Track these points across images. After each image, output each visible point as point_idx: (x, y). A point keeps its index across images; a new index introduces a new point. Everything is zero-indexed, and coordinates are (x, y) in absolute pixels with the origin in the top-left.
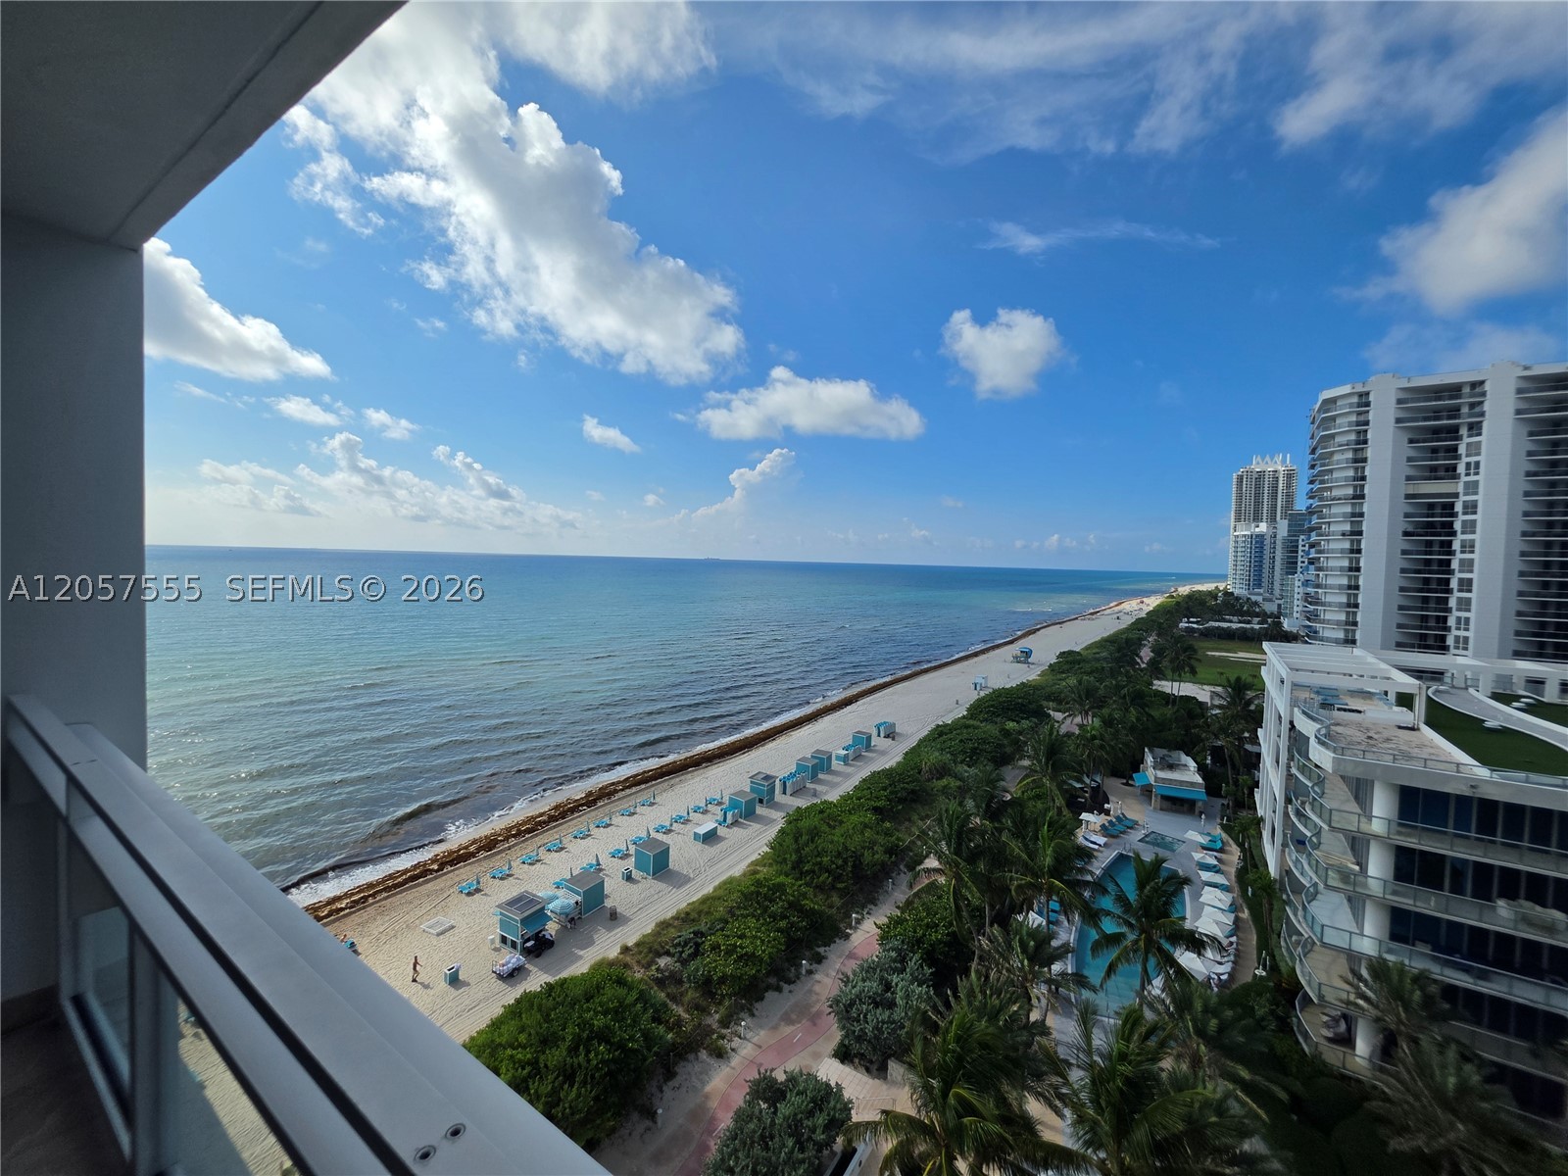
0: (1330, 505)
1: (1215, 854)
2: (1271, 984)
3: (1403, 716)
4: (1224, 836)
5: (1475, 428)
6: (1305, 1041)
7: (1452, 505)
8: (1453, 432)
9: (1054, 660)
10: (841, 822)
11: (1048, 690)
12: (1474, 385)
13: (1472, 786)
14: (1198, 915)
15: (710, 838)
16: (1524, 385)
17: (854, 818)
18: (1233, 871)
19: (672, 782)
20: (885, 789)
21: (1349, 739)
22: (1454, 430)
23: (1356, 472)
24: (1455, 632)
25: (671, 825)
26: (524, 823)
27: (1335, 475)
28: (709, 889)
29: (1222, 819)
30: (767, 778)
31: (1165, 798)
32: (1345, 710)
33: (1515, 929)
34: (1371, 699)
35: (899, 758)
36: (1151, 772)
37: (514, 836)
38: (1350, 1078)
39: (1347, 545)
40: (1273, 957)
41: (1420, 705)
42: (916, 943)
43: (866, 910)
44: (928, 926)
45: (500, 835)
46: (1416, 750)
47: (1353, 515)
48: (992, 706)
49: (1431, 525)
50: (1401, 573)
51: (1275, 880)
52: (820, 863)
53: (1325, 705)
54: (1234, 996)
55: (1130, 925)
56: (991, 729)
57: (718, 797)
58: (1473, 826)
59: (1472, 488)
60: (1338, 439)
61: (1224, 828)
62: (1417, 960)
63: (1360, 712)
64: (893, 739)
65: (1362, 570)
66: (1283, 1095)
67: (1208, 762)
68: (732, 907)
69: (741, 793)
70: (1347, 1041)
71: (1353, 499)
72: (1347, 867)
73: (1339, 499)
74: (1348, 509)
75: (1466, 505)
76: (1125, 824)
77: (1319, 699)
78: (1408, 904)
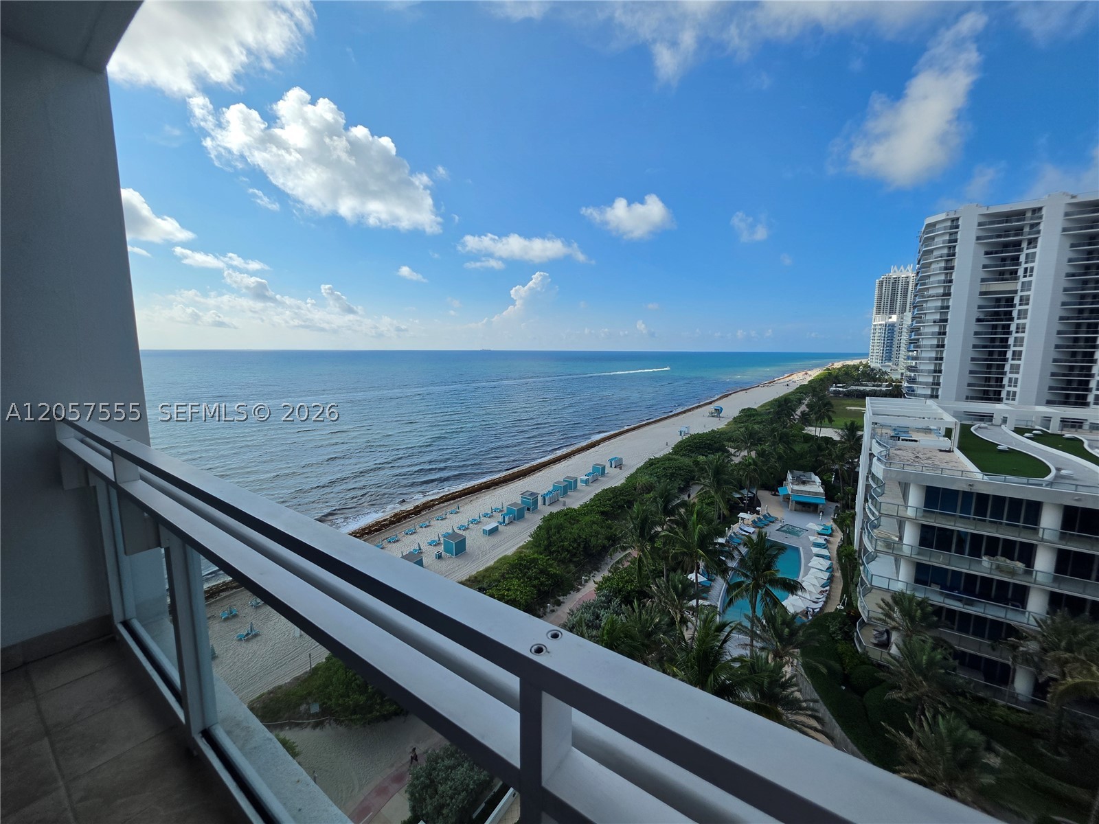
0: (927, 301)
1: (826, 537)
2: (845, 613)
3: (946, 443)
4: (834, 526)
5: (1032, 242)
6: (860, 646)
7: (1012, 299)
8: (1017, 245)
9: (737, 414)
10: (578, 521)
11: (730, 434)
12: (1038, 210)
13: (970, 485)
14: (806, 574)
15: (493, 531)
16: (1070, 209)
17: (587, 518)
18: (835, 547)
19: (472, 498)
20: (609, 500)
21: (902, 458)
23: (946, 277)
24: (1007, 388)
25: (468, 525)
26: (373, 525)
27: (932, 279)
28: (491, 563)
29: (835, 515)
30: (532, 494)
31: (798, 503)
32: (907, 440)
33: (990, 574)
34: (930, 433)
35: (623, 481)
36: (790, 486)
37: (367, 533)
39: (936, 329)
40: (850, 598)
41: (956, 435)
42: (617, 592)
43: (592, 575)
44: (627, 582)
45: (358, 533)
46: (945, 464)
47: (943, 308)
48: (689, 446)
49: (997, 313)
50: (973, 348)
51: (856, 551)
52: (563, 546)
53: (892, 437)
54: (820, 619)
55: (747, 576)
56: (687, 461)
57: (500, 507)
58: (973, 511)
59: (1026, 286)
60: (936, 253)
61: (835, 521)
62: (937, 598)
63: (916, 441)
64: (621, 469)
65: (946, 346)
66: (824, 670)
67: (833, 479)
68: (504, 573)
69: (515, 504)
70: (885, 645)
71: (943, 296)
72: (891, 539)
73: (933, 297)
74: (939, 304)
75: (1021, 299)
76: (770, 520)
77: (893, 434)
78: (925, 560)
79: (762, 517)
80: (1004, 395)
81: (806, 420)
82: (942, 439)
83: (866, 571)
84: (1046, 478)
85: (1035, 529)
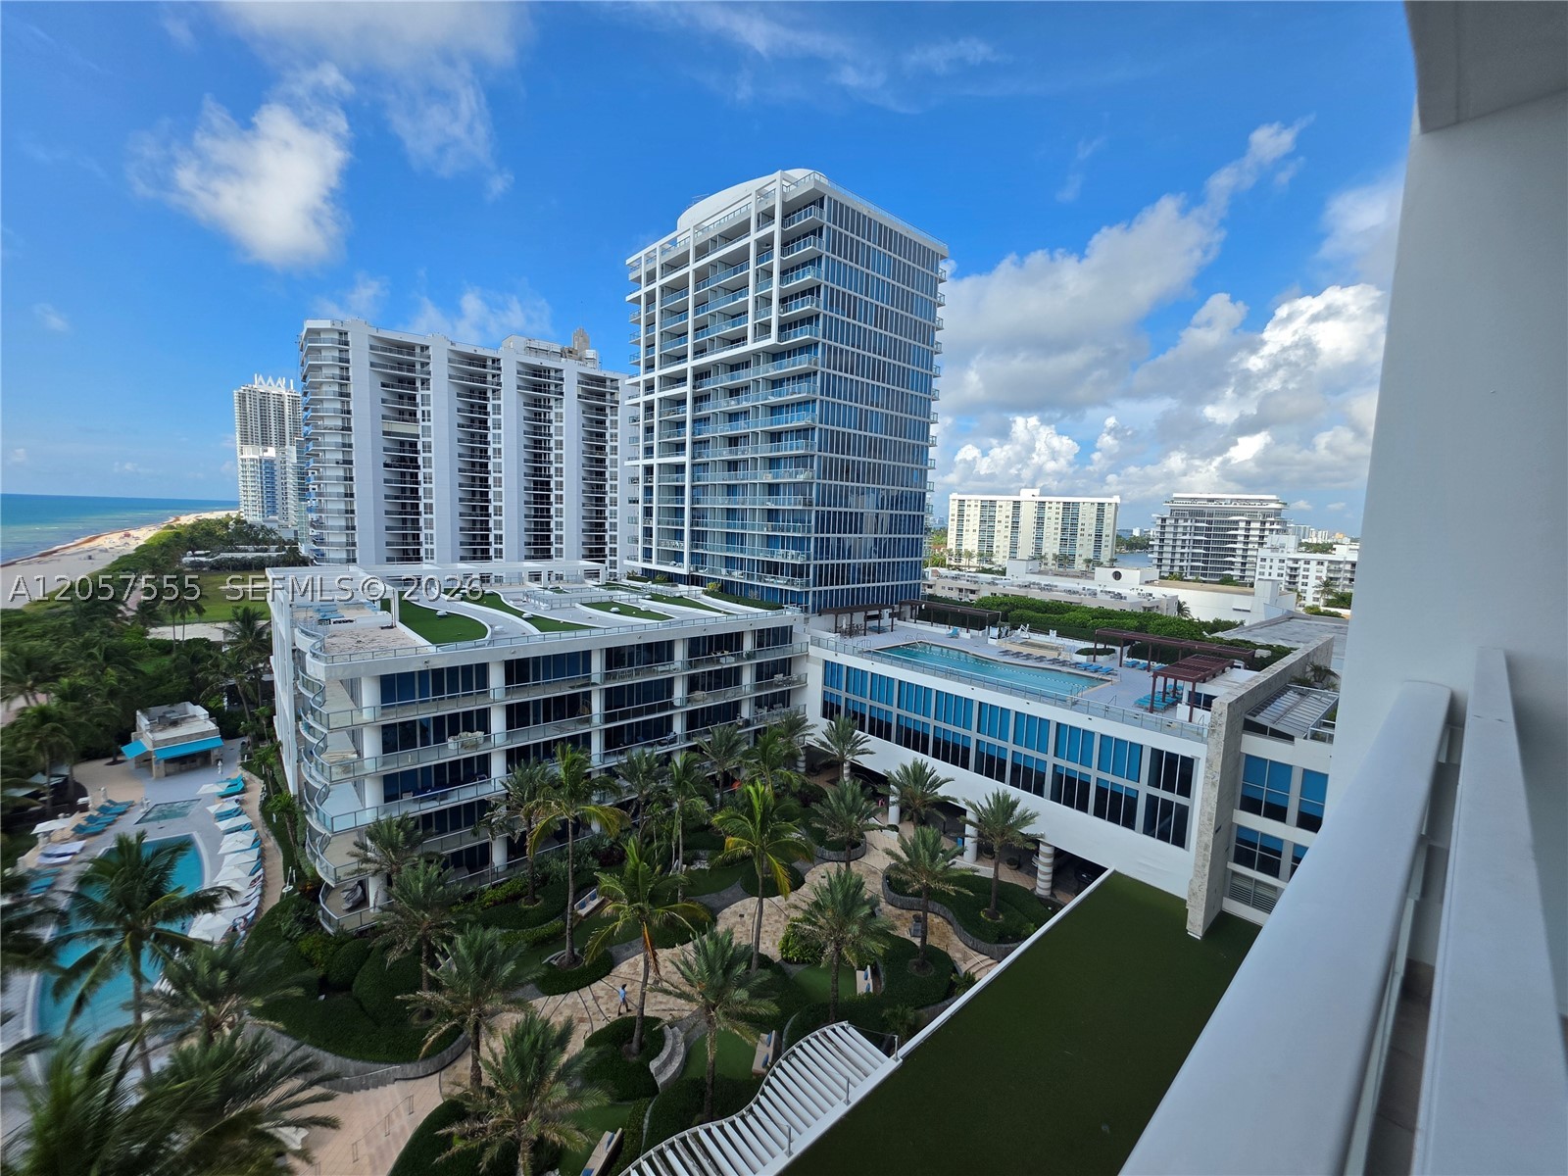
0: (323, 434)
1: (236, 797)
2: (298, 894)
3: (386, 618)
4: (246, 775)
5: (425, 383)
6: (330, 925)
7: (415, 444)
12: (424, 348)
13: (427, 662)
14: (217, 869)
16: (452, 356)
18: (255, 806)
21: (342, 647)
22: (412, 382)
23: (343, 405)
24: (425, 546)
27: (326, 405)
29: (243, 758)
31: (169, 761)
32: (340, 622)
33: (459, 755)
34: (363, 608)
36: (148, 735)
38: (366, 930)
39: (341, 473)
40: (299, 868)
41: (395, 606)
46: (392, 644)
47: (344, 445)
49: (403, 459)
50: (385, 498)
51: (295, 797)
53: (321, 622)
54: (262, 927)
55: (108, 933)
58: (431, 691)
59: (426, 431)
60: (325, 371)
61: (246, 767)
62: (412, 808)
63: (351, 621)
65: (355, 496)
66: (298, 992)
67: (225, 704)
70: (363, 901)
71: (342, 430)
72: (347, 759)
73: (331, 429)
74: (339, 439)
75: (424, 445)
76: (113, 812)
77: (319, 616)
78: (394, 768)
79: (95, 813)
80: (422, 553)
81: (149, 614)
82: (380, 613)
83: (321, 818)
84: (487, 637)
85: (486, 692)
